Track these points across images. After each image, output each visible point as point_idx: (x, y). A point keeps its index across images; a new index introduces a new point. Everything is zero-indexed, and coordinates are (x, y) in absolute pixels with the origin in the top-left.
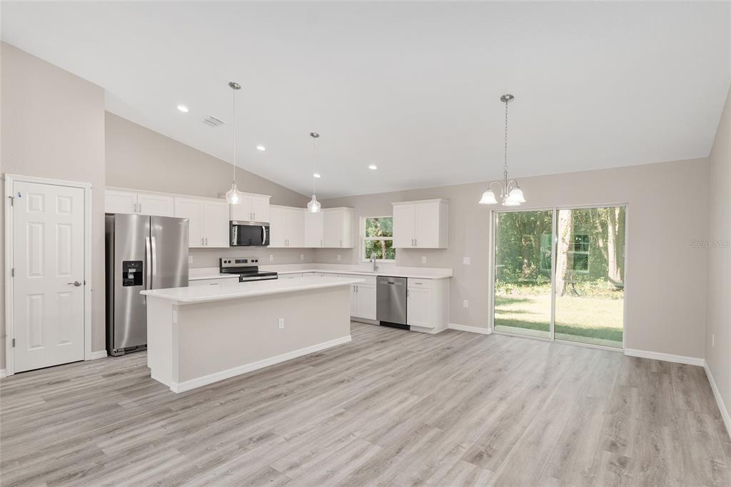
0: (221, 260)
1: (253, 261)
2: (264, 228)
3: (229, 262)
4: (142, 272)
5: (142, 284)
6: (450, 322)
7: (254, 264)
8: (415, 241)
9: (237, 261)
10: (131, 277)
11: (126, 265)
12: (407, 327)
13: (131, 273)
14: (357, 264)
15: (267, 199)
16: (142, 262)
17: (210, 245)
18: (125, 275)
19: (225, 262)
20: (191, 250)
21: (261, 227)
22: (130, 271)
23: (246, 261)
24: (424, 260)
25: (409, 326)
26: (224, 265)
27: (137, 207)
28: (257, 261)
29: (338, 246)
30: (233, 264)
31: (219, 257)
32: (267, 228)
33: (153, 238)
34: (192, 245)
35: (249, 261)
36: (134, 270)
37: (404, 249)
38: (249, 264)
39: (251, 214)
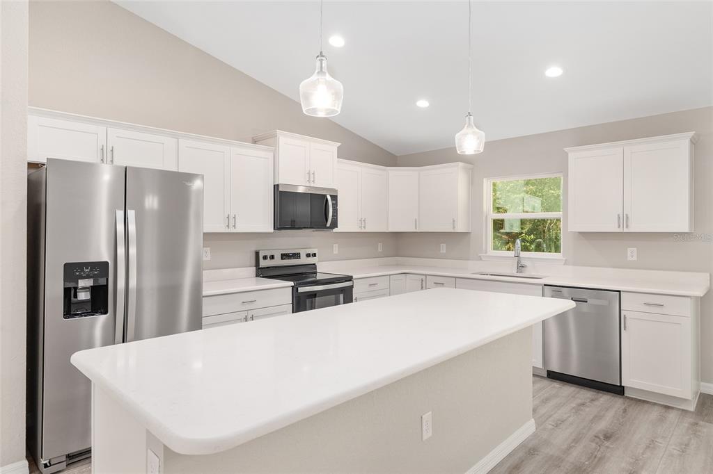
0: (257, 254)
1: (308, 255)
2: (329, 197)
3: (272, 257)
4: (107, 286)
5: (106, 312)
6: (702, 381)
7: (311, 260)
8: (624, 219)
9: (284, 256)
10: (83, 296)
11: (72, 271)
12: (619, 390)
13: (83, 288)
14: (480, 258)
15: (333, 147)
16: (107, 263)
17: (241, 228)
18: (69, 293)
19: (265, 258)
20: (208, 237)
21: (325, 196)
22: (81, 283)
23: (297, 256)
24: (632, 254)
25: (623, 387)
26: (263, 263)
27: (106, 153)
28: (314, 255)
29: (447, 228)
30: (278, 262)
31: (254, 249)
32: (334, 198)
33: (131, 214)
34: (208, 228)
35: (303, 256)
36: (88, 283)
37: (580, 233)
38: (304, 260)
39: (309, 173)
